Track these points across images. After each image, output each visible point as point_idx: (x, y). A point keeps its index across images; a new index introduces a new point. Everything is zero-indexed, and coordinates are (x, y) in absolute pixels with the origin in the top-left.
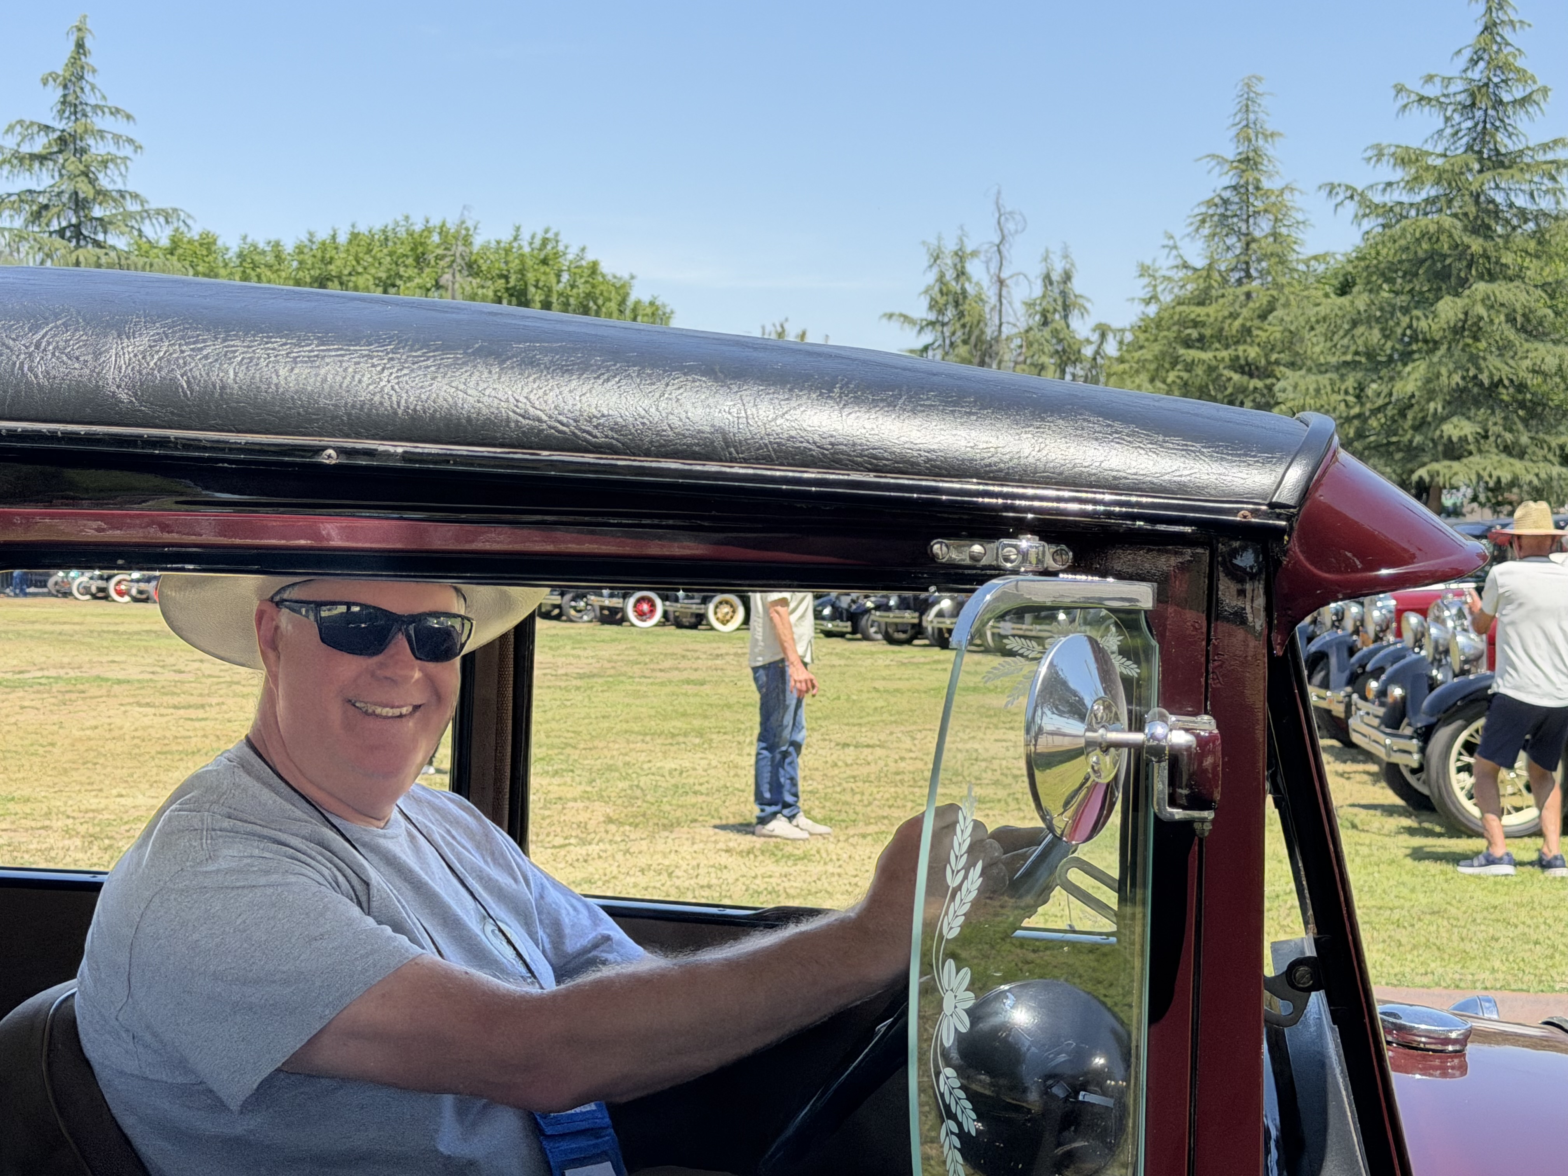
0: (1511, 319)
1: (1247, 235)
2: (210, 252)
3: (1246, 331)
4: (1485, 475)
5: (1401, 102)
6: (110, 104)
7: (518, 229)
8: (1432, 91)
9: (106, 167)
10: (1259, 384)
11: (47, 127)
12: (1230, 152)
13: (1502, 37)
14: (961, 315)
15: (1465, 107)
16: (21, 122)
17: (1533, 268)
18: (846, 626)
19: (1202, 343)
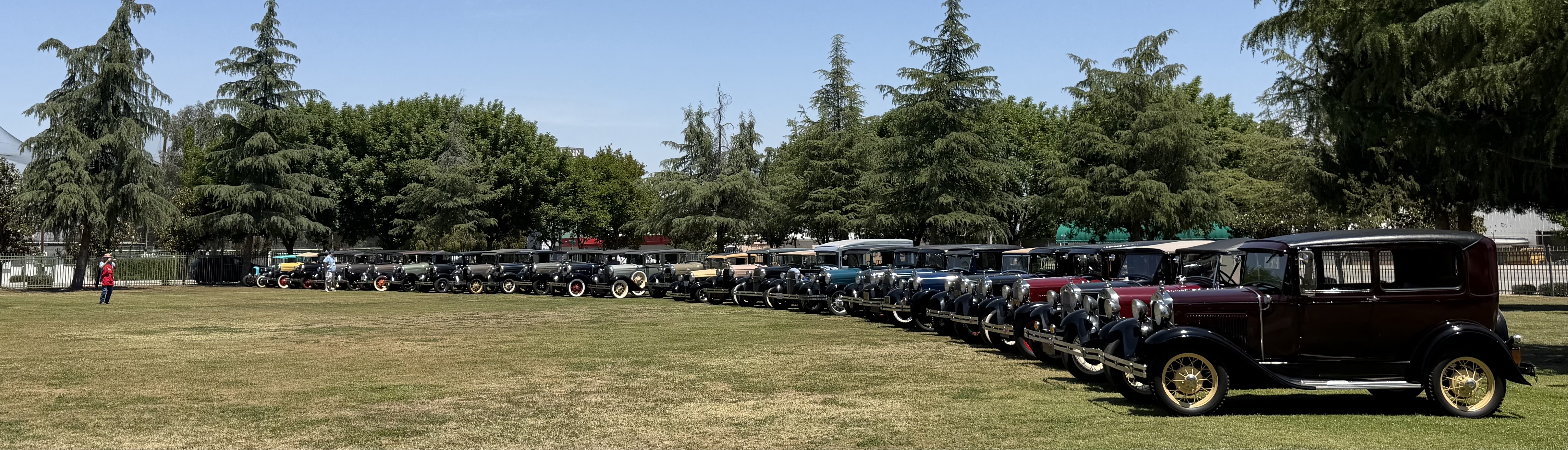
0: (967, 149)
1: (838, 107)
2: (328, 110)
3: (840, 152)
4: (959, 220)
5: (912, 49)
6: (285, 39)
7: (482, 100)
8: (927, 44)
9: (283, 70)
10: (847, 177)
11: (253, 50)
12: (829, 68)
13: (957, 21)
14: (700, 143)
15: (941, 52)
16: (239, 48)
17: (976, 127)
18: (687, 295)
19: (819, 157)
